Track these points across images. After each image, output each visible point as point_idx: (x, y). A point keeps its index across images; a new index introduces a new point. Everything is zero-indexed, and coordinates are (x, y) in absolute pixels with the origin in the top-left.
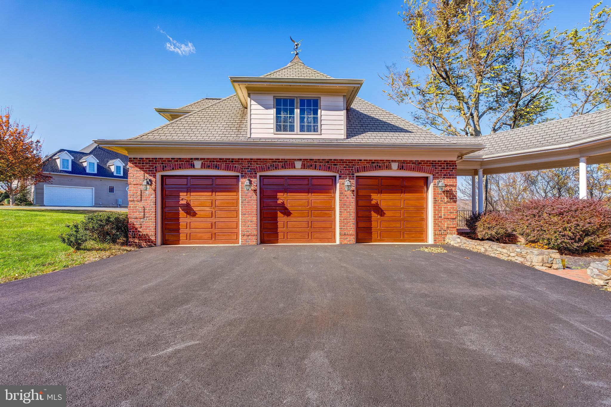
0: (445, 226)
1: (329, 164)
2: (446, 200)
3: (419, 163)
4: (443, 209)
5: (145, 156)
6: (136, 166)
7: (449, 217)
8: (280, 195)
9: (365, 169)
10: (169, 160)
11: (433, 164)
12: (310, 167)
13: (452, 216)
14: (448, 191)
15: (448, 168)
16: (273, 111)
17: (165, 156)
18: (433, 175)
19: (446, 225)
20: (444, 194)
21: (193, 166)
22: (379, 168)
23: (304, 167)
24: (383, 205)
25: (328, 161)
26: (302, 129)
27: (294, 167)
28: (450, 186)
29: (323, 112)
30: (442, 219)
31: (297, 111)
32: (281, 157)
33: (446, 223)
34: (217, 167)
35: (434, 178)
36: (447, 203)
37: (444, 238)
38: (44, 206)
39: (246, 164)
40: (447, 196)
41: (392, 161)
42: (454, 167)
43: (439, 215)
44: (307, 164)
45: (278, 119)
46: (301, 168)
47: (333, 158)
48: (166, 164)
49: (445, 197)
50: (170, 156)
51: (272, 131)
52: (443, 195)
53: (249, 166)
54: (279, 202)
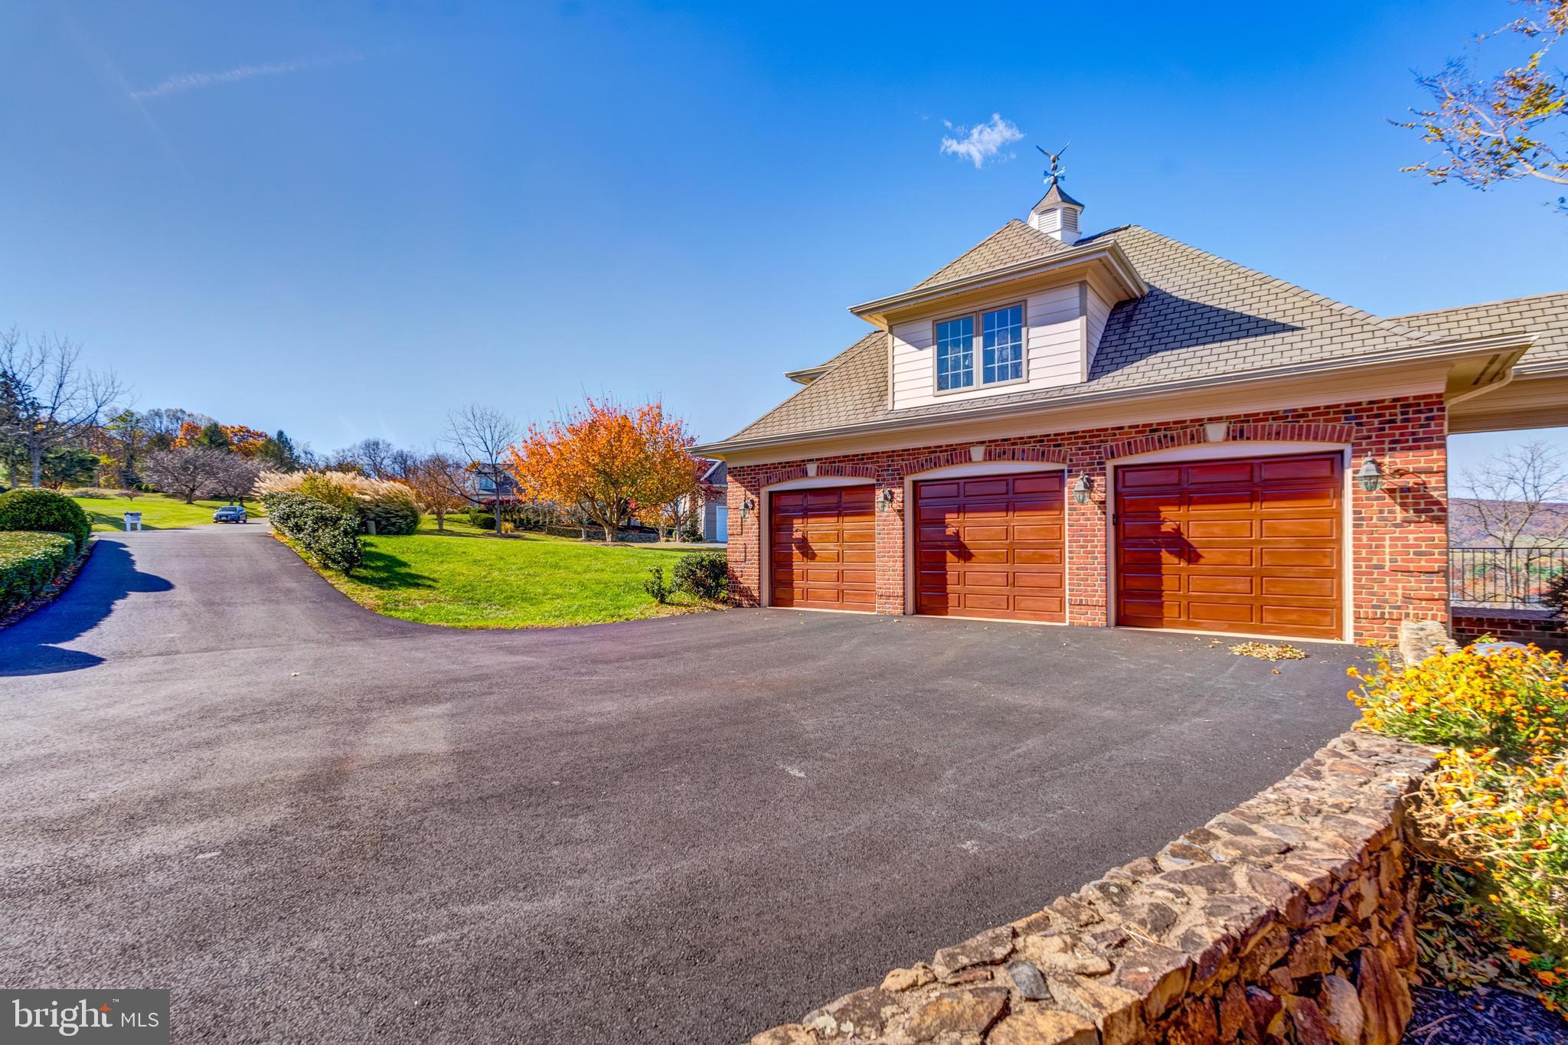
0: (1396, 595)
1: (1045, 446)
2: (1400, 515)
3: (1298, 415)
4: (1387, 543)
5: (745, 463)
6: (736, 480)
7: (1412, 566)
8: (950, 518)
9: (1130, 448)
10: (775, 466)
11: (1352, 412)
12: (1001, 456)
13: (1423, 563)
14: (1409, 490)
15: (1407, 420)
16: (930, 352)
17: (769, 461)
18: (1353, 445)
19: (1400, 592)
20: (1394, 498)
21: (805, 474)
22: (1172, 441)
23: (989, 457)
24: (1194, 535)
25: (1040, 440)
26: (988, 377)
27: (970, 459)
28: (1417, 472)
29: (1034, 332)
30: (1385, 574)
31: (978, 342)
32: (944, 442)
33: (1400, 585)
34: (839, 472)
35: (1358, 453)
36: (1406, 524)
37: (1394, 630)
38: (717, 542)
39: (884, 462)
40: (1402, 505)
41: (1210, 419)
42: (1435, 413)
43: (1370, 560)
44: (997, 450)
45: (941, 365)
46: (985, 460)
47: (1051, 430)
48: (772, 472)
49: (1398, 508)
50: (776, 460)
51: (930, 391)
52: (1388, 500)
53: (889, 466)
54: (950, 531)
